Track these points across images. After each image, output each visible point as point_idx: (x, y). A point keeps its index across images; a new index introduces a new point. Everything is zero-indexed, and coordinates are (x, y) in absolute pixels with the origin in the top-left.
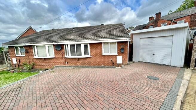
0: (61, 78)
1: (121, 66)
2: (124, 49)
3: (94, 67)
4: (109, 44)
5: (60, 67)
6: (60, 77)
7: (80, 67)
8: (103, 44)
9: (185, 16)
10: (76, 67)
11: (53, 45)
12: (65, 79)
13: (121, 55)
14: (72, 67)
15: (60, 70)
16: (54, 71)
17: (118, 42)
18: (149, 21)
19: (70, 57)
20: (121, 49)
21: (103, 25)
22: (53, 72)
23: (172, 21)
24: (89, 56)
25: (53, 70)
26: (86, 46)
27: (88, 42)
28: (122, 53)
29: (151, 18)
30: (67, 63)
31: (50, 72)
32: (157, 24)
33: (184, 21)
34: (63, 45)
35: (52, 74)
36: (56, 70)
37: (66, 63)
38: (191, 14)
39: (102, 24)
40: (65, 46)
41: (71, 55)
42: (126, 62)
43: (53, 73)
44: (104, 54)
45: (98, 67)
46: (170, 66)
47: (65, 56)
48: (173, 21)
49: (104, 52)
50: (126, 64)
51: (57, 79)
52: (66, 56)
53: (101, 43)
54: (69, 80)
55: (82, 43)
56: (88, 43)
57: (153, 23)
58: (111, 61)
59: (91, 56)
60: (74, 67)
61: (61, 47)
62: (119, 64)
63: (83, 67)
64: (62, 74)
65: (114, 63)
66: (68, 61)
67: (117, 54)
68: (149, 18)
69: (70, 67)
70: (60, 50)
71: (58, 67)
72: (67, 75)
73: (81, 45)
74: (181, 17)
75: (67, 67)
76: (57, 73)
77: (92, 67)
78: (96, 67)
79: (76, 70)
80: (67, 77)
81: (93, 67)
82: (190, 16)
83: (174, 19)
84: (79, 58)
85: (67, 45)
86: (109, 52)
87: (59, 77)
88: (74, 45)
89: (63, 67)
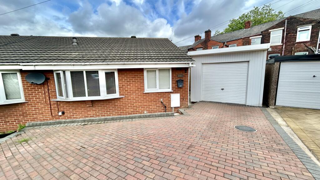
0: (57, 158)
1: (178, 110)
2: (183, 80)
3: (132, 118)
4: (157, 72)
5: (44, 125)
6: (54, 154)
7: (100, 120)
8: (145, 73)
9: (236, 39)
10: (88, 121)
11: (21, 71)
12: (71, 159)
13: (177, 93)
14: (78, 122)
15: (49, 135)
16: (27, 138)
17: (173, 69)
18: (195, 41)
19: (72, 98)
20: (177, 81)
21: (135, 37)
22: (26, 141)
23: (224, 43)
24: (116, 95)
25: (24, 136)
26: (109, 75)
27: (114, 66)
28: (181, 88)
29: (197, 37)
30: (63, 113)
31: (15, 144)
32: (207, 46)
33: (236, 45)
34: (51, 72)
35: (22, 150)
36: (33, 134)
37: (60, 114)
38: (243, 37)
39: (132, 36)
40: (58, 75)
41: (75, 96)
42: (187, 103)
43: (27, 147)
44: (147, 90)
45: (140, 117)
46: (245, 105)
47: (56, 98)
48: (226, 44)
49: (148, 88)
50: (185, 107)
51: (45, 163)
52: (59, 99)
53: (141, 70)
54: (85, 161)
55: (102, 68)
56: (115, 70)
57: (202, 44)
58: (162, 102)
59: (120, 95)
60: (84, 121)
61: (45, 76)
62: (175, 108)
63: (105, 120)
64: (57, 145)
65: (165, 107)
66: (65, 108)
67: (170, 90)
68: (196, 37)
69: (73, 122)
70: (43, 84)
71: (36, 125)
72: (74, 145)
73: (100, 72)
74: (232, 40)
75: (65, 123)
76: (41, 144)
77: (127, 118)
78: (135, 118)
79: (93, 128)
80: (77, 151)
81: (130, 118)
82: (242, 40)
83: (227, 42)
84: (92, 101)
85: (64, 72)
86: (158, 86)
87: (51, 156)
88: (81, 73)
89: (54, 124)
